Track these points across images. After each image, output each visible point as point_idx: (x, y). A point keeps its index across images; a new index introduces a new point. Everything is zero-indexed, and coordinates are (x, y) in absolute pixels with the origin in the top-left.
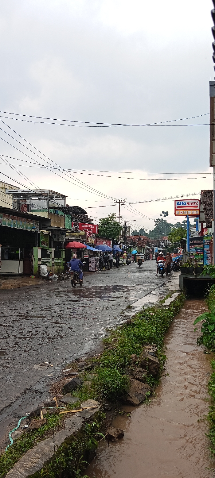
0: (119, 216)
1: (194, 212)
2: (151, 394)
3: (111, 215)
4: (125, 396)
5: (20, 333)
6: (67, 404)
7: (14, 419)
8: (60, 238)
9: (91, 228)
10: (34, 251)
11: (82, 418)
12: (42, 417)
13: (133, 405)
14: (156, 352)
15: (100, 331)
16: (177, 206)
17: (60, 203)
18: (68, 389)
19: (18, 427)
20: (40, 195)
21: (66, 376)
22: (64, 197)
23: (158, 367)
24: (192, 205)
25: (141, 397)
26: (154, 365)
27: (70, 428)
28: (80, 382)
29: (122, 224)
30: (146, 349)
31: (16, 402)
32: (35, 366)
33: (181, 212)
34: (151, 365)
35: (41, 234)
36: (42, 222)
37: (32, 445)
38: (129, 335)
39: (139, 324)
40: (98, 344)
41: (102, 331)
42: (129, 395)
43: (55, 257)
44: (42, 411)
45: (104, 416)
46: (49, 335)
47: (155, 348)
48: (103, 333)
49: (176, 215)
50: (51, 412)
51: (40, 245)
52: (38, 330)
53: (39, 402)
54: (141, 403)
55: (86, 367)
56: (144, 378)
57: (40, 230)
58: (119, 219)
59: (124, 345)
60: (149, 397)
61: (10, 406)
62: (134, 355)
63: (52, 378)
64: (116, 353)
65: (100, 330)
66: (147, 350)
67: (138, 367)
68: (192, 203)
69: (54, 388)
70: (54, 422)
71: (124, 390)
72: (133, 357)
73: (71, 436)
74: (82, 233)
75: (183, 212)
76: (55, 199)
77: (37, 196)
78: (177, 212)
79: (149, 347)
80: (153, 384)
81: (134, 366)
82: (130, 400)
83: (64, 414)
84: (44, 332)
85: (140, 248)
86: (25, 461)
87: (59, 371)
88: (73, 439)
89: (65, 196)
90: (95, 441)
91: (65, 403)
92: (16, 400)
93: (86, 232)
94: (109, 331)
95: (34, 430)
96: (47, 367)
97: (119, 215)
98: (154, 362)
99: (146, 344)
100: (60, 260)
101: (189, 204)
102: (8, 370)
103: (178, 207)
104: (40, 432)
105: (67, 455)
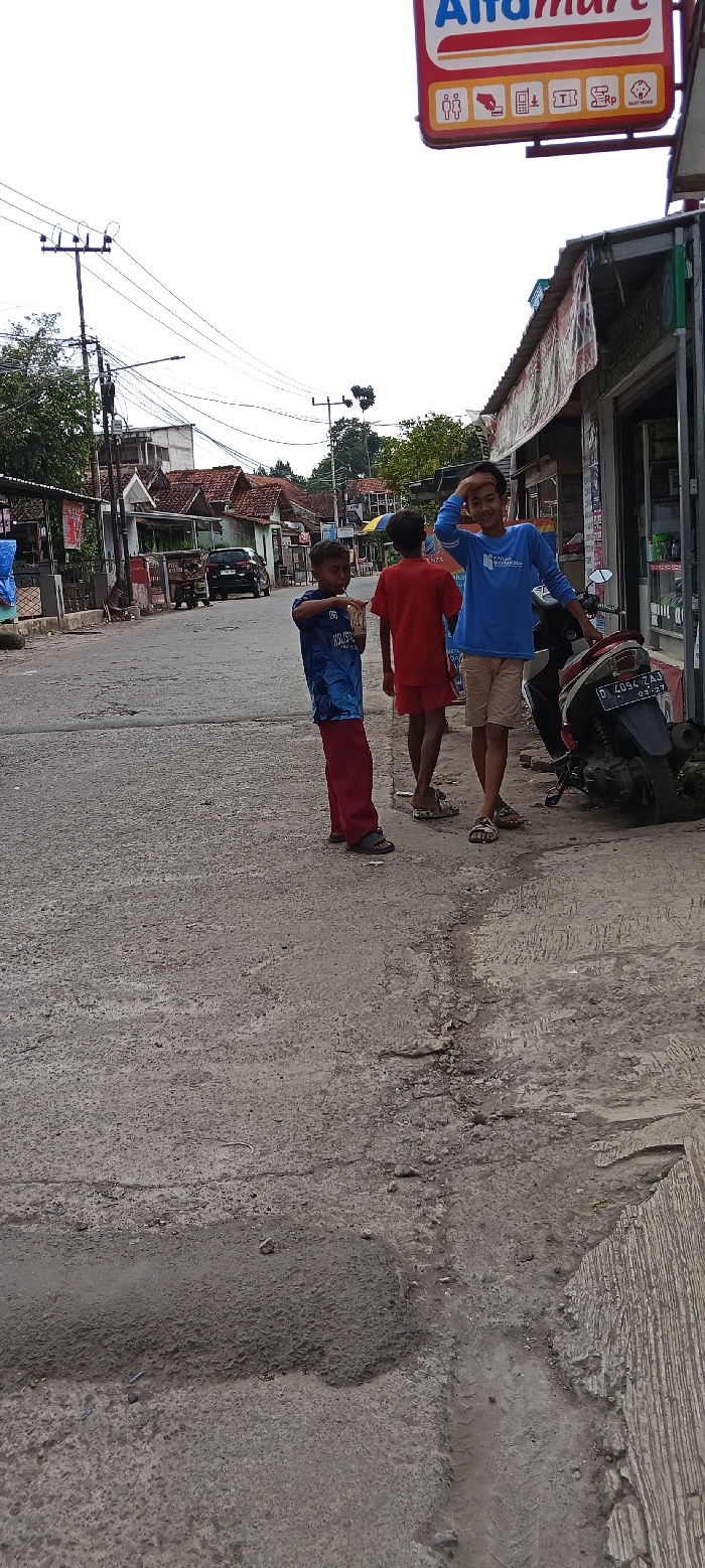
0: (83, 335)
1: (613, 92)
16: (435, 36)
24: (590, 17)
33: (486, 100)
49: (437, 138)
75: (495, 89)
103: (450, 45)
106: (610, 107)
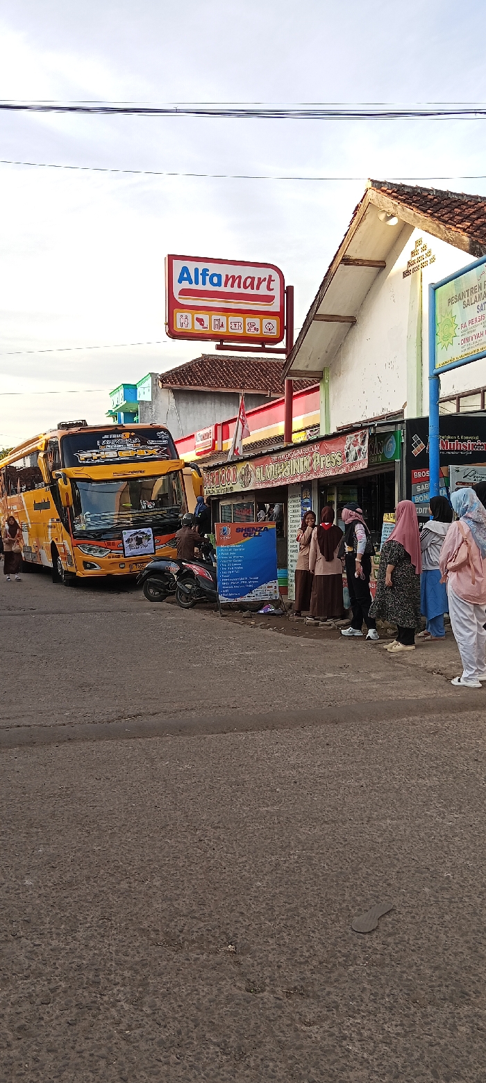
24: (249, 291)
33: (200, 321)
68: (249, 281)
103: (184, 292)
106: (256, 332)
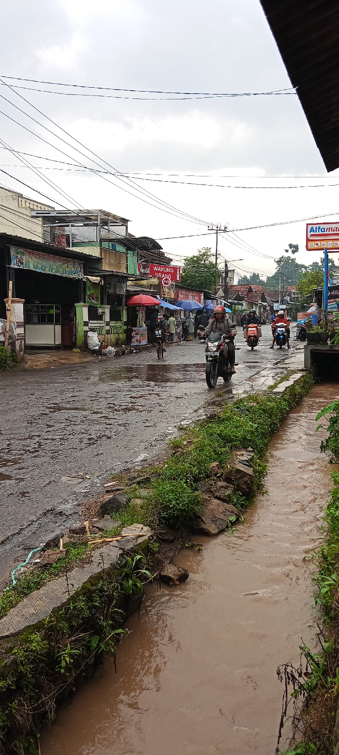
0: (216, 253)
1: (338, 244)
2: (237, 519)
3: (203, 251)
4: (197, 521)
5: (47, 432)
6: (103, 530)
7: (22, 552)
8: (118, 289)
9: (168, 273)
10: (78, 310)
11: (120, 549)
12: (61, 548)
13: (208, 534)
14: (252, 460)
15: (169, 430)
16: (309, 234)
17: (119, 231)
18: (107, 509)
19: (27, 562)
20: (87, 218)
21: (107, 492)
22: (125, 221)
23: (251, 481)
25: (221, 523)
26: (246, 479)
27: (99, 563)
28: (125, 500)
29: (221, 266)
30: (236, 455)
31: (28, 528)
32: (64, 479)
34: (241, 478)
35: (88, 283)
36: (89, 264)
37: (38, 585)
38: (211, 435)
39: (229, 419)
40: (162, 448)
41: (171, 430)
42: (202, 520)
43: (111, 320)
44: (61, 540)
45: (155, 546)
46: (90, 435)
47: (250, 454)
48: (172, 432)
49: (308, 249)
50: (75, 541)
51: (87, 299)
52: (75, 428)
53: (62, 527)
54: (221, 532)
55: (138, 480)
56: (229, 496)
57: (85, 276)
58: (217, 258)
59: (201, 448)
60: (233, 524)
61: (18, 533)
62: (215, 464)
63: (86, 495)
64: (186, 460)
65: (169, 428)
66: (238, 457)
67: (220, 481)
69: (88, 509)
70: (78, 554)
71: (195, 514)
72: (213, 467)
73: (99, 573)
74: (155, 281)
75: (319, 243)
76: (111, 226)
77: (82, 221)
78: (309, 243)
79: (242, 453)
80: (242, 506)
81: (214, 480)
82: (204, 527)
83: (94, 544)
84: (83, 431)
85: (251, 304)
86: (25, 606)
87: (99, 485)
88: (102, 578)
89: (127, 221)
90: (138, 582)
91: (100, 529)
92: (30, 525)
93: (160, 279)
94: (182, 429)
95: (46, 565)
96: (81, 480)
97: (217, 250)
98: (245, 474)
99: (237, 448)
100: (119, 324)
101: (330, 229)
102: (21, 483)
104: (55, 568)
105: (90, 599)
